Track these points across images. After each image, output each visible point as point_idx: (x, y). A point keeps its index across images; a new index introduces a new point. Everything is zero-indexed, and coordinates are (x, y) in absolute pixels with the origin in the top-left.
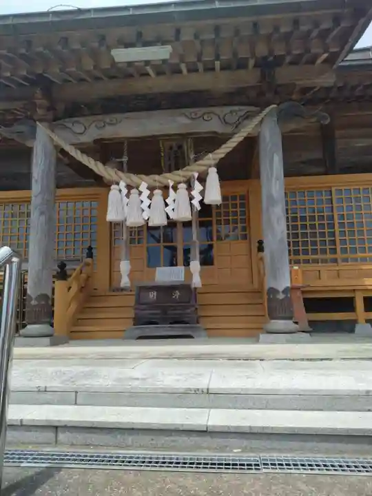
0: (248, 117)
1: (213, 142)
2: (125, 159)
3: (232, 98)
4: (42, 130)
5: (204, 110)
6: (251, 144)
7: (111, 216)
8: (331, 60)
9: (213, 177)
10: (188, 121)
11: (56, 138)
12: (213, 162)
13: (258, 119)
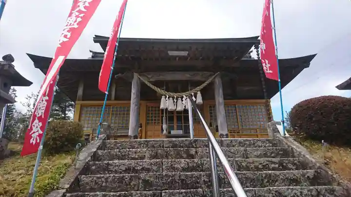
0: (211, 75)
1: (199, 83)
2: (165, 88)
3: (205, 69)
4: (136, 75)
5: (195, 72)
6: (212, 84)
7: (162, 106)
8: (238, 59)
9: (199, 95)
10: (189, 76)
11: (141, 79)
12: (199, 90)
13: (214, 76)
